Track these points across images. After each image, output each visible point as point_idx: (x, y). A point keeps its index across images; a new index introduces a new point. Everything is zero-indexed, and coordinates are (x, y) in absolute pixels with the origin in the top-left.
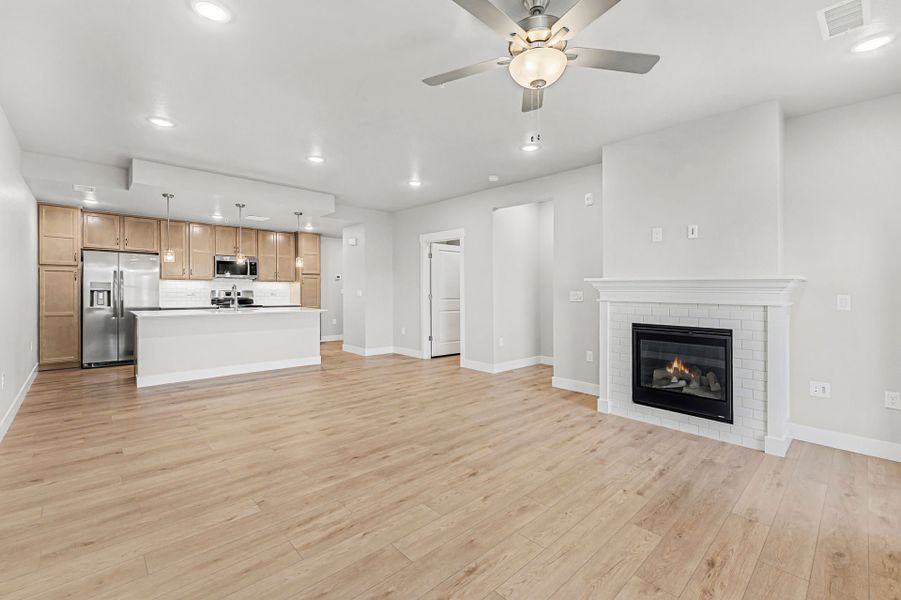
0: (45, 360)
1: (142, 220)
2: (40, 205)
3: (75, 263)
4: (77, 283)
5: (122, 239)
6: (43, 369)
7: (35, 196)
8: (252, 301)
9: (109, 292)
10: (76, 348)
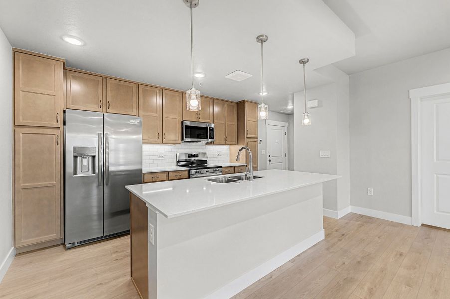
0: (25, 242)
1: (122, 83)
2: (16, 52)
3: (57, 125)
4: (59, 148)
5: (104, 102)
6: (21, 252)
7: (11, 42)
8: (205, 162)
9: (94, 157)
10: (59, 222)
